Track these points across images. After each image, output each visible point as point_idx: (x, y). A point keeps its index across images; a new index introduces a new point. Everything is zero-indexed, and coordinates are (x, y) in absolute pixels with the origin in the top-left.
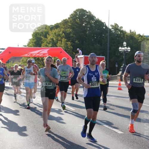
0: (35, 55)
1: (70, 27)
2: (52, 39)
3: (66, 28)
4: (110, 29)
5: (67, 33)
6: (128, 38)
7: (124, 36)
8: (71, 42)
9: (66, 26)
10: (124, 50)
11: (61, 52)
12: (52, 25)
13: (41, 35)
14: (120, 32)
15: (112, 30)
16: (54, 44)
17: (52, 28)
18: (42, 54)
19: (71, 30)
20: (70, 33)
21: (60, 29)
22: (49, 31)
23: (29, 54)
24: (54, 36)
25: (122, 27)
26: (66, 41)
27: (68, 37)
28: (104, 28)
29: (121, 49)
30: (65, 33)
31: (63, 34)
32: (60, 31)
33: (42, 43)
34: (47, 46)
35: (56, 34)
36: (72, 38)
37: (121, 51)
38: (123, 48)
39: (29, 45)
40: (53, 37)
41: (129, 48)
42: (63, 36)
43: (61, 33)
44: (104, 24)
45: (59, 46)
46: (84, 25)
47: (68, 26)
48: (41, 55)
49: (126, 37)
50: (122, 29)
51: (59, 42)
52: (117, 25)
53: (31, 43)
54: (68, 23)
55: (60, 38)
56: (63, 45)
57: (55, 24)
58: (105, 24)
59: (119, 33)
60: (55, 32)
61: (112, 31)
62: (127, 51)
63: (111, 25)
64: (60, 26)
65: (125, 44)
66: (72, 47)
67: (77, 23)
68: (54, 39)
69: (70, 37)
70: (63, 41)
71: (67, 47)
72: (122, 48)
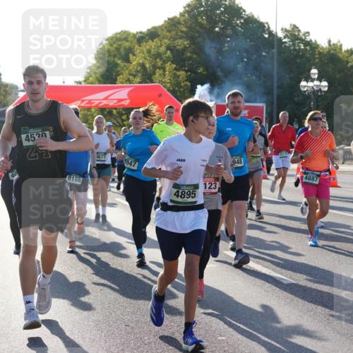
0: (97, 102)
1: (183, 35)
2: (143, 65)
3: (175, 39)
4: (280, 40)
5: (178, 51)
6: (323, 59)
7: (313, 55)
8: (186, 71)
9: (174, 33)
10: (313, 87)
11: (160, 95)
12: (141, 33)
13: (115, 56)
14: (305, 45)
15: (284, 40)
16: (147, 77)
17: (141, 38)
18: (116, 101)
19: (185, 43)
20: (185, 49)
21: (161, 41)
22: (134, 47)
23: (84, 100)
24: (145, 59)
25: (308, 33)
26: (176, 69)
27: (179, 58)
28: (267, 36)
29: (305, 86)
30: (172, 51)
31: (168, 52)
32: (161, 45)
33: (119, 75)
34: (129, 81)
35: (152, 53)
36: (191, 62)
37: (305, 89)
38: (310, 84)
39: (88, 79)
40: (143, 60)
41: (325, 83)
42: (169, 57)
43: (163, 49)
44: (266, 25)
45: (157, 81)
46: (217, 29)
47: (180, 34)
48: (111, 104)
49: (317, 56)
50: (308, 39)
51: (158, 72)
52: (297, 28)
53: (94, 76)
54: (179, 26)
55: (161, 62)
56: (167, 79)
57: (148, 30)
58: (269, 26)
59: (302, 47)
60: (148, 47)
61: (285, 42)
62: (320, 89)
63: (282, 29)
64: (160, 33)
65: (315, 74)
66: (189, 84)
67: (201, 25)
68: (147, 66)
69: (184, 60)
70: (167, 69)
71: (178, 84)
72: (307, 82)
